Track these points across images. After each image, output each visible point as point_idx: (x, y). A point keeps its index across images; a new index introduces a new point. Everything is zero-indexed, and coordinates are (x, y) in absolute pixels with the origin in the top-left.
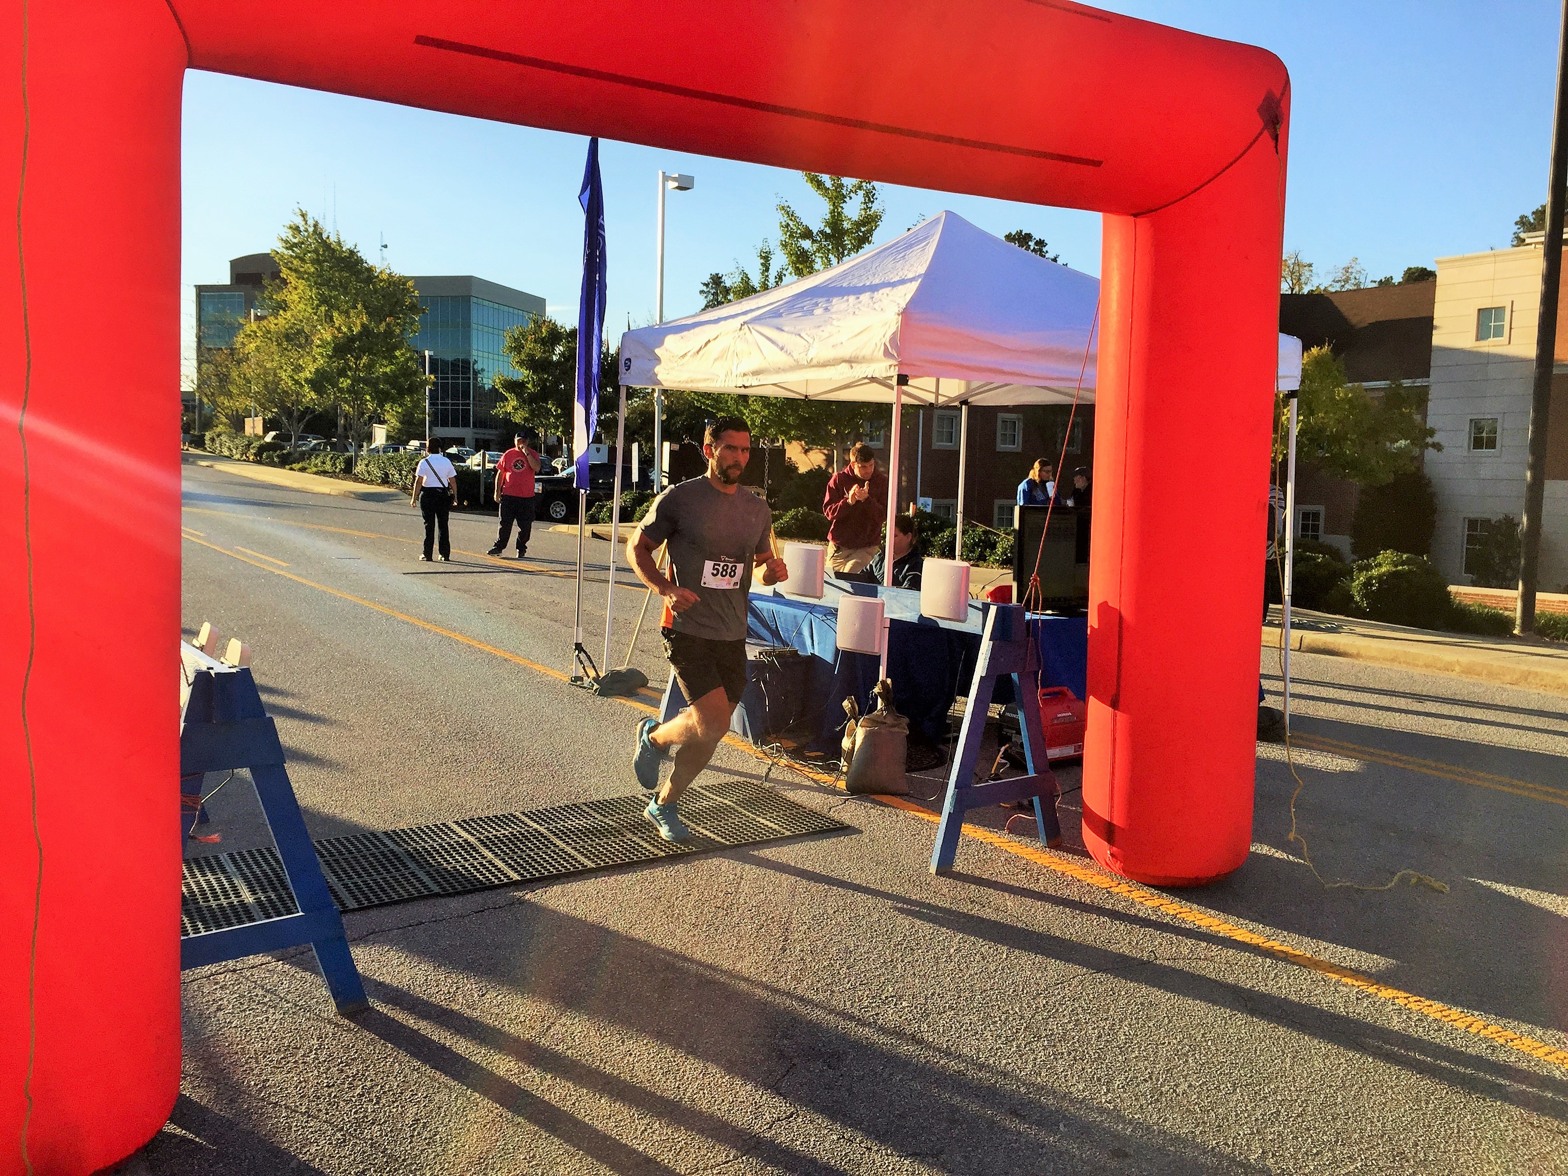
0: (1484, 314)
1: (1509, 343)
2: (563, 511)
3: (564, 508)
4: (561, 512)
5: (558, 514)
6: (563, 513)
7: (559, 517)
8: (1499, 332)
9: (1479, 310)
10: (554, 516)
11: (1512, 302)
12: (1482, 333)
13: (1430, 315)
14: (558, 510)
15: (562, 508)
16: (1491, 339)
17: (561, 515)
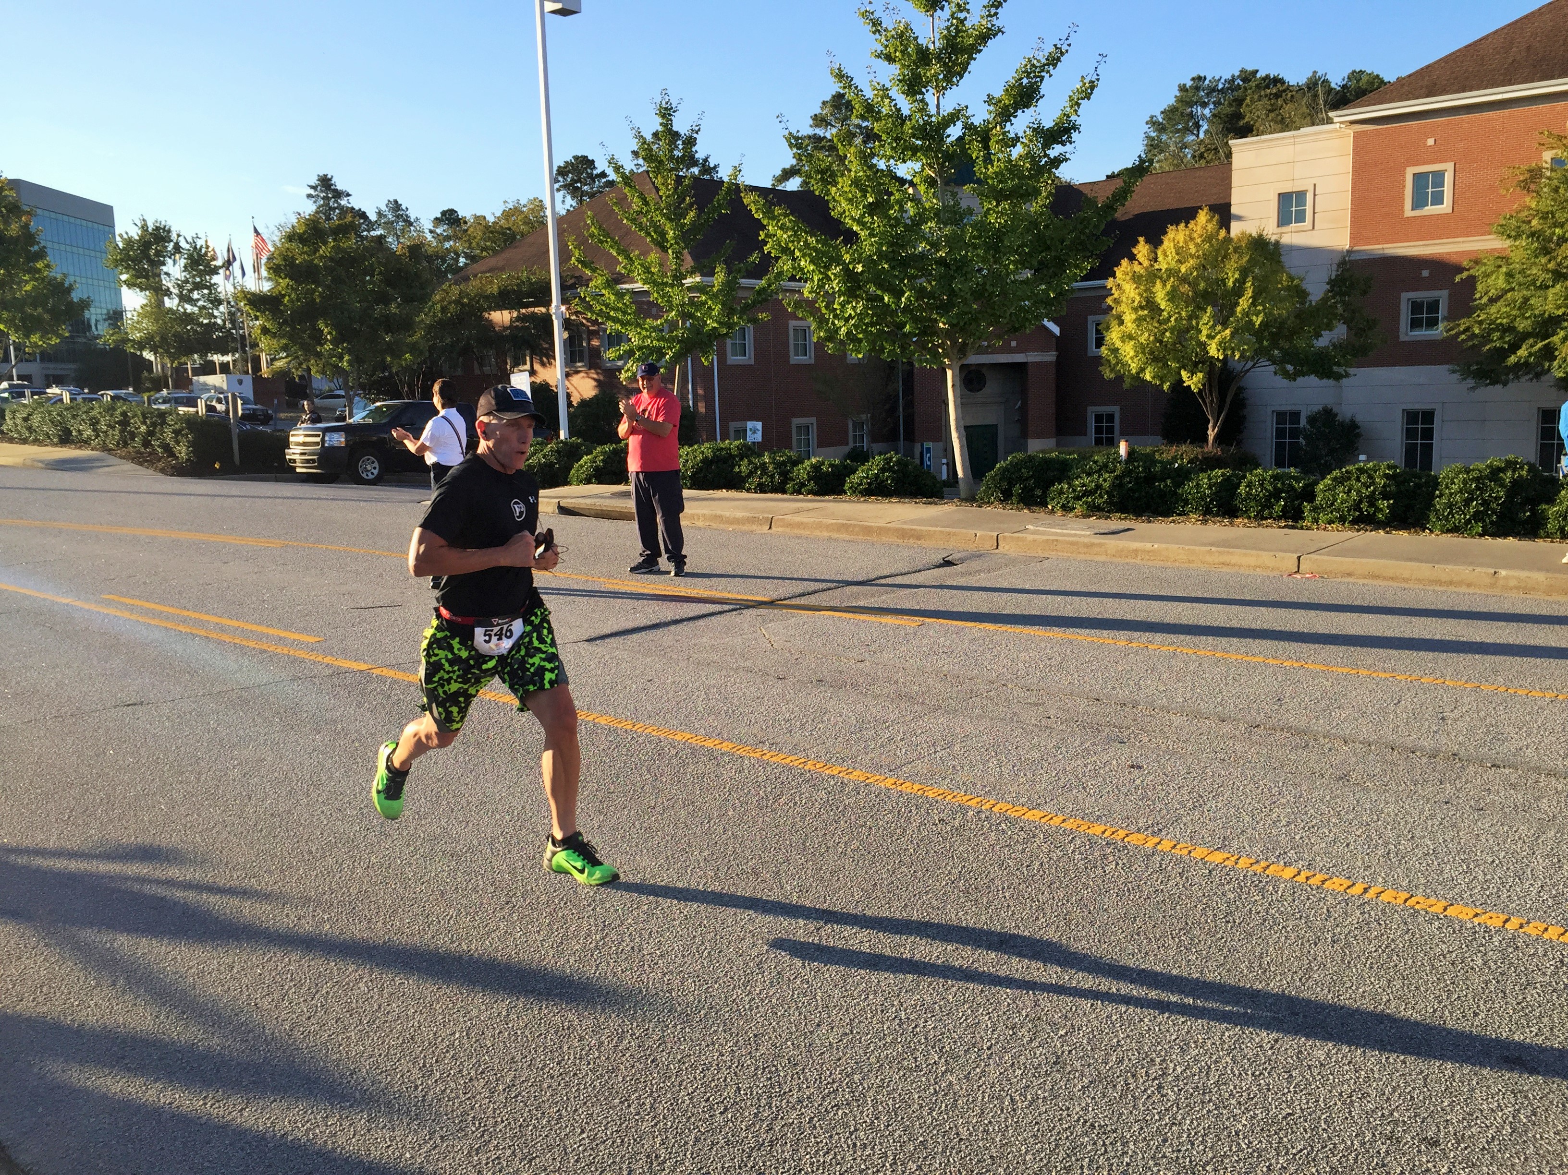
0: (1285, 199)
1: (1313, 228)
2: (375, 468)
3: (376, 465)
4: (373, 471)
5: (369, 474)
6: (376, 472)
7: (371, 477)
8: (1301, 217)
9: (1279, 194)
10: (364, 476)
11: (1315, 185)
12: (1284, 219)
13: (1227, 201)
14: (369, 467)
15: (374, 465)
16: (1293, 225)
17: (372, 473)
